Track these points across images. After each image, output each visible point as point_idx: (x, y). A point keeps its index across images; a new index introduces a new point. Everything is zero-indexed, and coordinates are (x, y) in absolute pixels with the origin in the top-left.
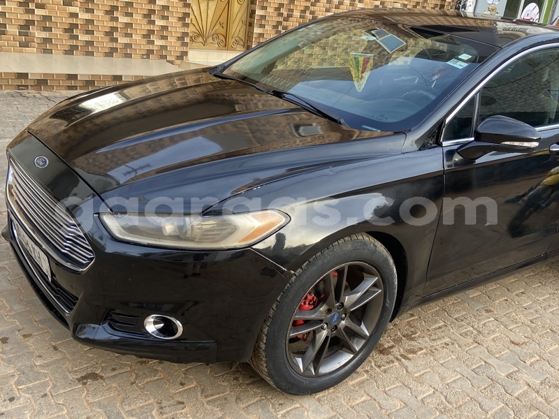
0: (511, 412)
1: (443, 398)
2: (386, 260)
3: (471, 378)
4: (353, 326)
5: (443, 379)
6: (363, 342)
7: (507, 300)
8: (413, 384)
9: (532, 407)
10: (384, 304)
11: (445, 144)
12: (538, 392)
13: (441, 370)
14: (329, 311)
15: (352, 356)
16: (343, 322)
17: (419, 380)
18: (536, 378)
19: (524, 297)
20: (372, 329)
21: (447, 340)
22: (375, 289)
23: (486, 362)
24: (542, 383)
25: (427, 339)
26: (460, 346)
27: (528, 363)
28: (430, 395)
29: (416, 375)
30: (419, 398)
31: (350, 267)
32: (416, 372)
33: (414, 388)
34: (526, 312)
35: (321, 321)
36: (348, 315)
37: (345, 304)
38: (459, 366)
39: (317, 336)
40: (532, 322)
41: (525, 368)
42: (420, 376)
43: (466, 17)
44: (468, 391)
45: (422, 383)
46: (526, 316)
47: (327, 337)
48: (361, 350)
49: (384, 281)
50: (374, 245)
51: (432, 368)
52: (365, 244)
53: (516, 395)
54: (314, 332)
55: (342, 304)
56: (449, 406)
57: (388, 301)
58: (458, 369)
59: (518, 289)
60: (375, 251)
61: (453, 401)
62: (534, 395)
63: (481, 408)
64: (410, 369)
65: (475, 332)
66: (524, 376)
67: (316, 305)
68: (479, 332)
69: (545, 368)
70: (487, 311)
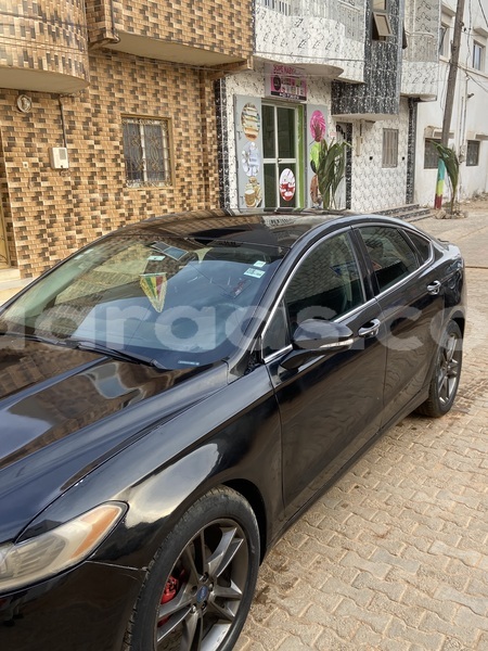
0: (403, 623)
1: (335, 634)
2: (241, 505)
3: (353, 596)
4: (224, 592)
5: (327, 608)
6: (238, 603)
7: (357, 487)
8: (300, 629)
9: (420, 608)
10: (250, 552)
11: (267, 360)
12: (418, 587)
13: (322, 598)
14: (195, 588)
15: (229, 625)
16: (212, 593)
17: (305, 621)
18: (411, 571)
19: (371, 477)
20: (243, 585)
21: (318, 557)
22: (237, 541)
23: (361, 570)
24: (418, 575)
25: (298, 564)
26: (332, 560)
27: (399, 555)
28: (321, 636)
29: (301, 615)
30: (312, 645)
31: (206, 530)
32: (299, 612)
33: (303, 634)
34: (378, 494)
35: (189, 606)
36: (216, 582)
37: (210, 572)
38: (339, 586)
39: (188, 624)
40: (387, 504)
41: (398, 562)
42: (305, 615)
43: (234, 216)
44: (356, 614)
45: (309, 624)
46: (379, 499)
47: (199, 620)
48: (237, 614)
49: (244, 529)
50: (226, 496)
51: (313, 599)
52: (215, 499)
53: (400, 599)
54: (184, 622)
55: (207, 573)
56: (344, 641)
57: (253, 547)
58: (338, 590)
59: (363, 470)
60: (228, 501)
61: (345, 633)
62: (417, 592)
63: (374, 630)
64: (292, 611)
65: (340, 536)
66: (401, 573)
67: (177, 589)
68: (344, 535)
69: (415, 555)
70: (345, 506)
